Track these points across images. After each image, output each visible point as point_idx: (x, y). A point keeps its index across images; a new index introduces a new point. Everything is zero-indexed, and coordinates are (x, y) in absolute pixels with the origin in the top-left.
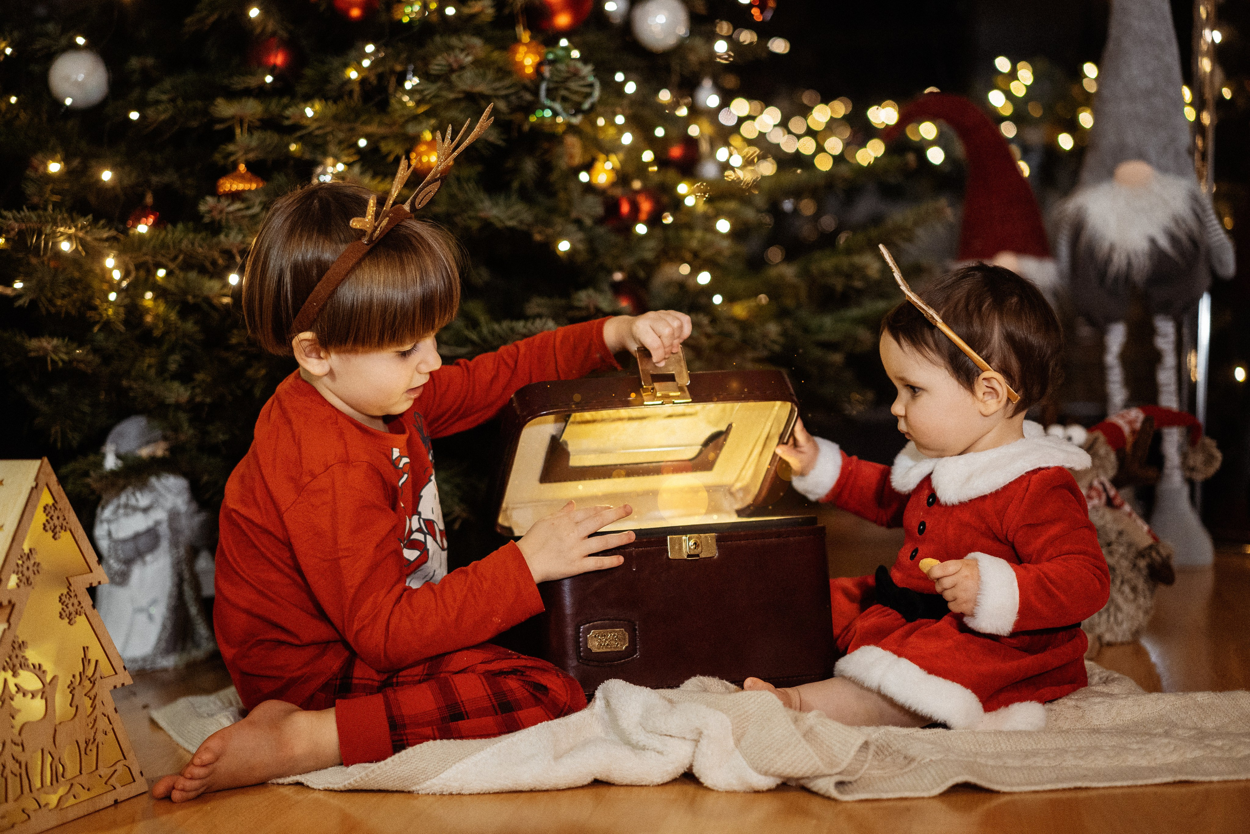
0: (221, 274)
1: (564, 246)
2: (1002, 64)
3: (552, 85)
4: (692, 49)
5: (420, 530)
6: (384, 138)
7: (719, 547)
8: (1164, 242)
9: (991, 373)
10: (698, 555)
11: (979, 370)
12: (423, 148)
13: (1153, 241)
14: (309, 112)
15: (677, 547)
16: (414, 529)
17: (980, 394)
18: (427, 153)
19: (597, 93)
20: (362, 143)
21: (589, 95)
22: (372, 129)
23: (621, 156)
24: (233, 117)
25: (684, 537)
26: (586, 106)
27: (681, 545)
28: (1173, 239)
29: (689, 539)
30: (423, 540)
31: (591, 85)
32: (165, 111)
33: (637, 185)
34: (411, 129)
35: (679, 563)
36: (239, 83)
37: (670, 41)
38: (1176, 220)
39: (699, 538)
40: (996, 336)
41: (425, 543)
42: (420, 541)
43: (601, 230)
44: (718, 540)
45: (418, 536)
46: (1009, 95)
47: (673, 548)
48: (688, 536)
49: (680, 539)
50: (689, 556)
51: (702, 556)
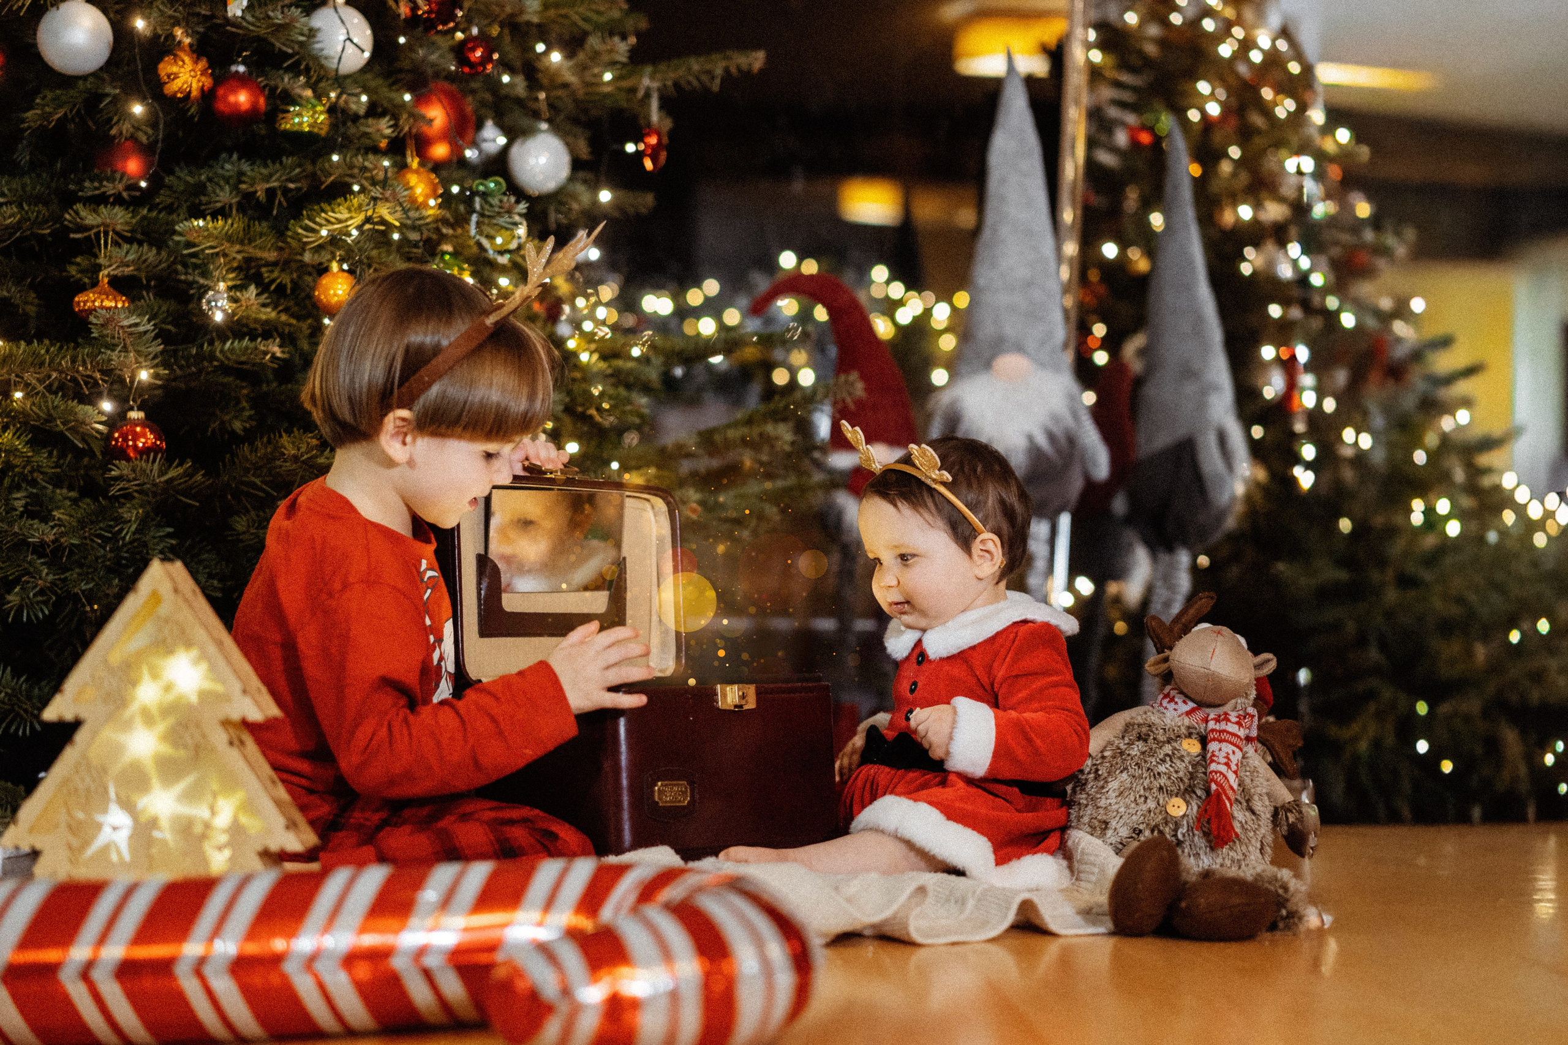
0: (90, 400)
4: (574, 197)
7: (758, 700)
8: (1042, 441)
9: (987, 535)
10: (742, 707)
11: (974, 533)
13: (1030, 438)
17: (975, 557)
24: (98, 226)
28: (1051, 437)
29: (739, 689)
32: (13, 215)
36: (89, 188)
37: (551, 185)
38: (1056, 418)
39: (745, 689)
40: (991, 501)
44: (758, 691)
47: (722, 698)
50: (735, 707)
51: (746, 707)
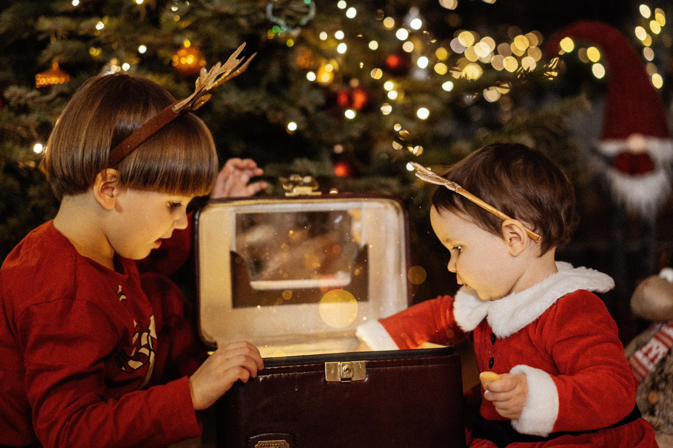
1: (292, 127)
2: (645, 10)
3: (277, 7)
5: (147, 346)
6: (162, 46)
7: (368, 372)
9: (509, 221)
10: (350, 379)
12: (182, 52)
14: (100, 26)
15: (332, 372)
16: (143, 344)
17: (507, 239)
18: (186, 56)
19: (312, 13)
20: (142, 49)
21: (307, 14)
22: (150, 38)
23: (340, 60)
24: (49, 31)
25: (339, 363)
26: (304, 21)
27: (336, 370)
29: (343, 365)
30: (148, 354)
31: (308, 6)
33: (355, 83)
34: (177, 39)
35: (334, 385)
39: (352, 365)
41: (149, 357)
42: (145, 355)
43: (321, 115)
44: (368, 366)
45: (145, 351)
46: (649, 31)
47: (329, 372)
48: (342, 363)
49: (336, 366)
50: (342, 379)
51: (354, 379)
